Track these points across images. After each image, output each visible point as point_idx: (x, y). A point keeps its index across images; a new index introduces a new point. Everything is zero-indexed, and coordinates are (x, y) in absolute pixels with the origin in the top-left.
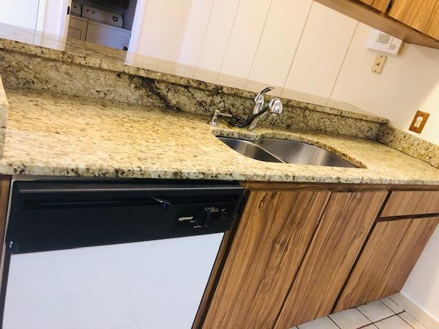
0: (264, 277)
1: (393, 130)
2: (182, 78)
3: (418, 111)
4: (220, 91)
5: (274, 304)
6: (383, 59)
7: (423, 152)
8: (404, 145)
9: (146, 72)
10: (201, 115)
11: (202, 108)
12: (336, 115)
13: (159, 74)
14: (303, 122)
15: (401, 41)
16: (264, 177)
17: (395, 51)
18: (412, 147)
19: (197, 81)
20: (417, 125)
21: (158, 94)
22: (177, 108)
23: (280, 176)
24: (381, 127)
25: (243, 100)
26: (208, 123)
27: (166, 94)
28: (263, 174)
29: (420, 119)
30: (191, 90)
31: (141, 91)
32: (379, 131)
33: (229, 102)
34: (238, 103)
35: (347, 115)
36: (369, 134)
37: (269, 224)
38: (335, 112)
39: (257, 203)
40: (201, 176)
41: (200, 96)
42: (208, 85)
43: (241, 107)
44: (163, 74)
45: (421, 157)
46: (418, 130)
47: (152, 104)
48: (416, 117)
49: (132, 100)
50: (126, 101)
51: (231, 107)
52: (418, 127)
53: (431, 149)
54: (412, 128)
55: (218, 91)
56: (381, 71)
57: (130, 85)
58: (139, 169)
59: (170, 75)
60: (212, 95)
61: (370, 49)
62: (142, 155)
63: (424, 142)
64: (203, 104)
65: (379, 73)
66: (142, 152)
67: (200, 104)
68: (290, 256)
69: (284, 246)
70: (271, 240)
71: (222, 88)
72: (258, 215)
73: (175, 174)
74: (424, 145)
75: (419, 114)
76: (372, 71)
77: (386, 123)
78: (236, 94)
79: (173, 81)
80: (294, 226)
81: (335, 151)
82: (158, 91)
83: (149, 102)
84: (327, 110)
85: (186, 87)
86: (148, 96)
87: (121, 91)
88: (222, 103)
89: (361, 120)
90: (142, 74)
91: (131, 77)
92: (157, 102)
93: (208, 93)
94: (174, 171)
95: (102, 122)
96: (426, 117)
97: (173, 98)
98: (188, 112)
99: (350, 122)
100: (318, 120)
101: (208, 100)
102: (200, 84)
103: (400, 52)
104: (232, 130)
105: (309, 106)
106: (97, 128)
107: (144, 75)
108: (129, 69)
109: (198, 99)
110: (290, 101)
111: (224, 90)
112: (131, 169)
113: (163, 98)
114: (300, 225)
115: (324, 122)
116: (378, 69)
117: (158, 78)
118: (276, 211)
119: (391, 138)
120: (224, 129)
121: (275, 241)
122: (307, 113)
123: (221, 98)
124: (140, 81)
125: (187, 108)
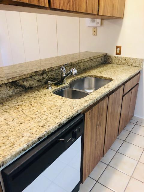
0: (96, 140)
1: (110, 57)
2: (28, 74)
3: (117, 46)
4: (45, 72)
5: (102, 147)
6: (96, 29)
7: (124, 62)
8: (116, 61)
9: (12, 79)
10: (41, 85)
11: (40, 82)
12: (89, 60)
13: (18, 77)
14: (79, 69)
15: (100, 20)
16: (88, 105)
17: (100, 24)
18: (120, 61)
19: (34, 72)
20: (118, 52)
21: (20, 86)
22: (30, 87)
23: (92, 102)
24: (105, 57)
25: (55, 71)
26: (47, 88)
27: (23, 84)
28: (87, 105)
29: (118, 49)
30: (33, 77)
31: (13, 88)
32: (105, 59)
33: (50, 74)
34: (53, 73)
35: (93, 58)
36: (102, 62)
37: (93, 121)
38: (88, 59)
39: (88, 116)
40: (68, 120)
41: (37, 78)
42: (39, 71)
43: (55, 74)
44: (19, 76)
45: (124, 64)
46: (119, 54)
47: (19, 91)
48: (117, 49)
49: (10, 94)
50: (8, 96)
51: (51, 76)
52: (119, 52)
53: (127, 60)
54: (117, 54)
55: (44, 72)
56: (97, 34)
57: (7, 88)
58: (46, 132)
59: (23, 75)
60: (42, 75)
61: (89, 27)
62: (41, 124)
63: (123, 58)
64: (40, 80)
65: (96, 35)
66: (39, 122)
67: (39, 81)
68: (102, 127)
69: (100, 125)
70: (95, 126)
71: (45, 70)
72: (89, 120)
73: (59, 125)
74: (124, 59)
75: (117, 47)
76: (93, 35)
77: (107, 55)
78: (51, 70)
79: (25, 77)
80: (101, 116)
81: (97, 76)
82: (20, 84)
83: (18, 91)
84: (86, 60)
85: (30, 77)
86: (16, 89)
87: (4, 92)
88: (47, 76)
89: (98, 57)
90: (11, 80)
91: (6, 84)
92: (21, 89)
93: (40, 75)
94: (58, 124)
95: (10, 115)
96: (120, 47)
97: (26, 84)
98: (35, 87)
99: (94, 60)
100: (84, 65)
101: (41, 78)
102: (36, 73)
103: (101, 24)
104: (58, 87)
105: (79, 62)
106: (11, 120)
107: (12, 81)
108: (4, 81)
109: (37, 79)
110: (72, 63)
111: (47, 70)
112: (43, 134)
113: (23, 86)
114: (102, 115)
115: (86, 65)
116: (95, 33)
117: (18, 79)
118: (94, 115)
119: (111, 60)
120: (56, 89)
121: (96, 126)
122: (79, 64)
123: (46, 74)
124: (11, 84)
125: (34, 85)
